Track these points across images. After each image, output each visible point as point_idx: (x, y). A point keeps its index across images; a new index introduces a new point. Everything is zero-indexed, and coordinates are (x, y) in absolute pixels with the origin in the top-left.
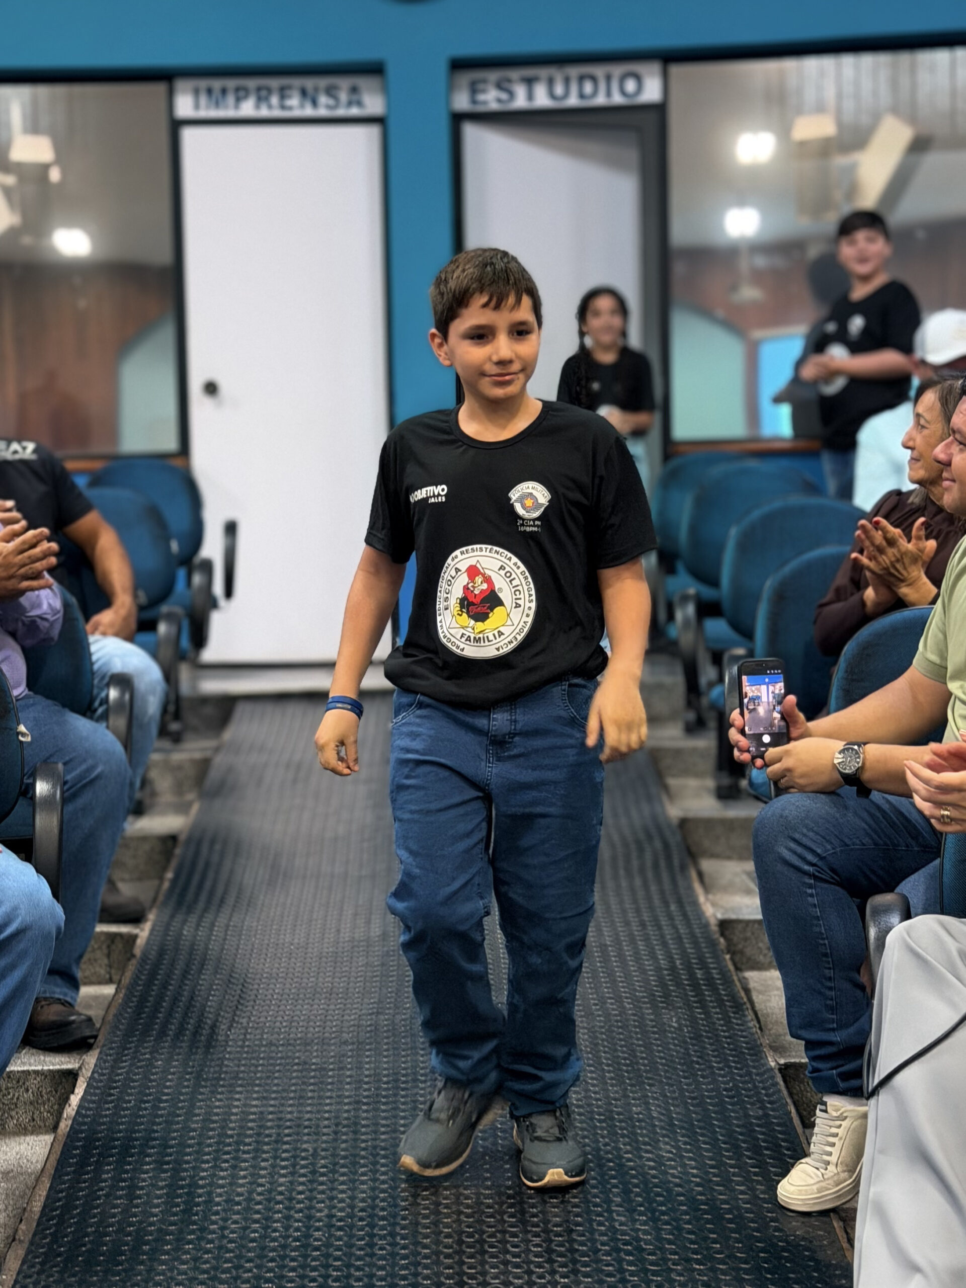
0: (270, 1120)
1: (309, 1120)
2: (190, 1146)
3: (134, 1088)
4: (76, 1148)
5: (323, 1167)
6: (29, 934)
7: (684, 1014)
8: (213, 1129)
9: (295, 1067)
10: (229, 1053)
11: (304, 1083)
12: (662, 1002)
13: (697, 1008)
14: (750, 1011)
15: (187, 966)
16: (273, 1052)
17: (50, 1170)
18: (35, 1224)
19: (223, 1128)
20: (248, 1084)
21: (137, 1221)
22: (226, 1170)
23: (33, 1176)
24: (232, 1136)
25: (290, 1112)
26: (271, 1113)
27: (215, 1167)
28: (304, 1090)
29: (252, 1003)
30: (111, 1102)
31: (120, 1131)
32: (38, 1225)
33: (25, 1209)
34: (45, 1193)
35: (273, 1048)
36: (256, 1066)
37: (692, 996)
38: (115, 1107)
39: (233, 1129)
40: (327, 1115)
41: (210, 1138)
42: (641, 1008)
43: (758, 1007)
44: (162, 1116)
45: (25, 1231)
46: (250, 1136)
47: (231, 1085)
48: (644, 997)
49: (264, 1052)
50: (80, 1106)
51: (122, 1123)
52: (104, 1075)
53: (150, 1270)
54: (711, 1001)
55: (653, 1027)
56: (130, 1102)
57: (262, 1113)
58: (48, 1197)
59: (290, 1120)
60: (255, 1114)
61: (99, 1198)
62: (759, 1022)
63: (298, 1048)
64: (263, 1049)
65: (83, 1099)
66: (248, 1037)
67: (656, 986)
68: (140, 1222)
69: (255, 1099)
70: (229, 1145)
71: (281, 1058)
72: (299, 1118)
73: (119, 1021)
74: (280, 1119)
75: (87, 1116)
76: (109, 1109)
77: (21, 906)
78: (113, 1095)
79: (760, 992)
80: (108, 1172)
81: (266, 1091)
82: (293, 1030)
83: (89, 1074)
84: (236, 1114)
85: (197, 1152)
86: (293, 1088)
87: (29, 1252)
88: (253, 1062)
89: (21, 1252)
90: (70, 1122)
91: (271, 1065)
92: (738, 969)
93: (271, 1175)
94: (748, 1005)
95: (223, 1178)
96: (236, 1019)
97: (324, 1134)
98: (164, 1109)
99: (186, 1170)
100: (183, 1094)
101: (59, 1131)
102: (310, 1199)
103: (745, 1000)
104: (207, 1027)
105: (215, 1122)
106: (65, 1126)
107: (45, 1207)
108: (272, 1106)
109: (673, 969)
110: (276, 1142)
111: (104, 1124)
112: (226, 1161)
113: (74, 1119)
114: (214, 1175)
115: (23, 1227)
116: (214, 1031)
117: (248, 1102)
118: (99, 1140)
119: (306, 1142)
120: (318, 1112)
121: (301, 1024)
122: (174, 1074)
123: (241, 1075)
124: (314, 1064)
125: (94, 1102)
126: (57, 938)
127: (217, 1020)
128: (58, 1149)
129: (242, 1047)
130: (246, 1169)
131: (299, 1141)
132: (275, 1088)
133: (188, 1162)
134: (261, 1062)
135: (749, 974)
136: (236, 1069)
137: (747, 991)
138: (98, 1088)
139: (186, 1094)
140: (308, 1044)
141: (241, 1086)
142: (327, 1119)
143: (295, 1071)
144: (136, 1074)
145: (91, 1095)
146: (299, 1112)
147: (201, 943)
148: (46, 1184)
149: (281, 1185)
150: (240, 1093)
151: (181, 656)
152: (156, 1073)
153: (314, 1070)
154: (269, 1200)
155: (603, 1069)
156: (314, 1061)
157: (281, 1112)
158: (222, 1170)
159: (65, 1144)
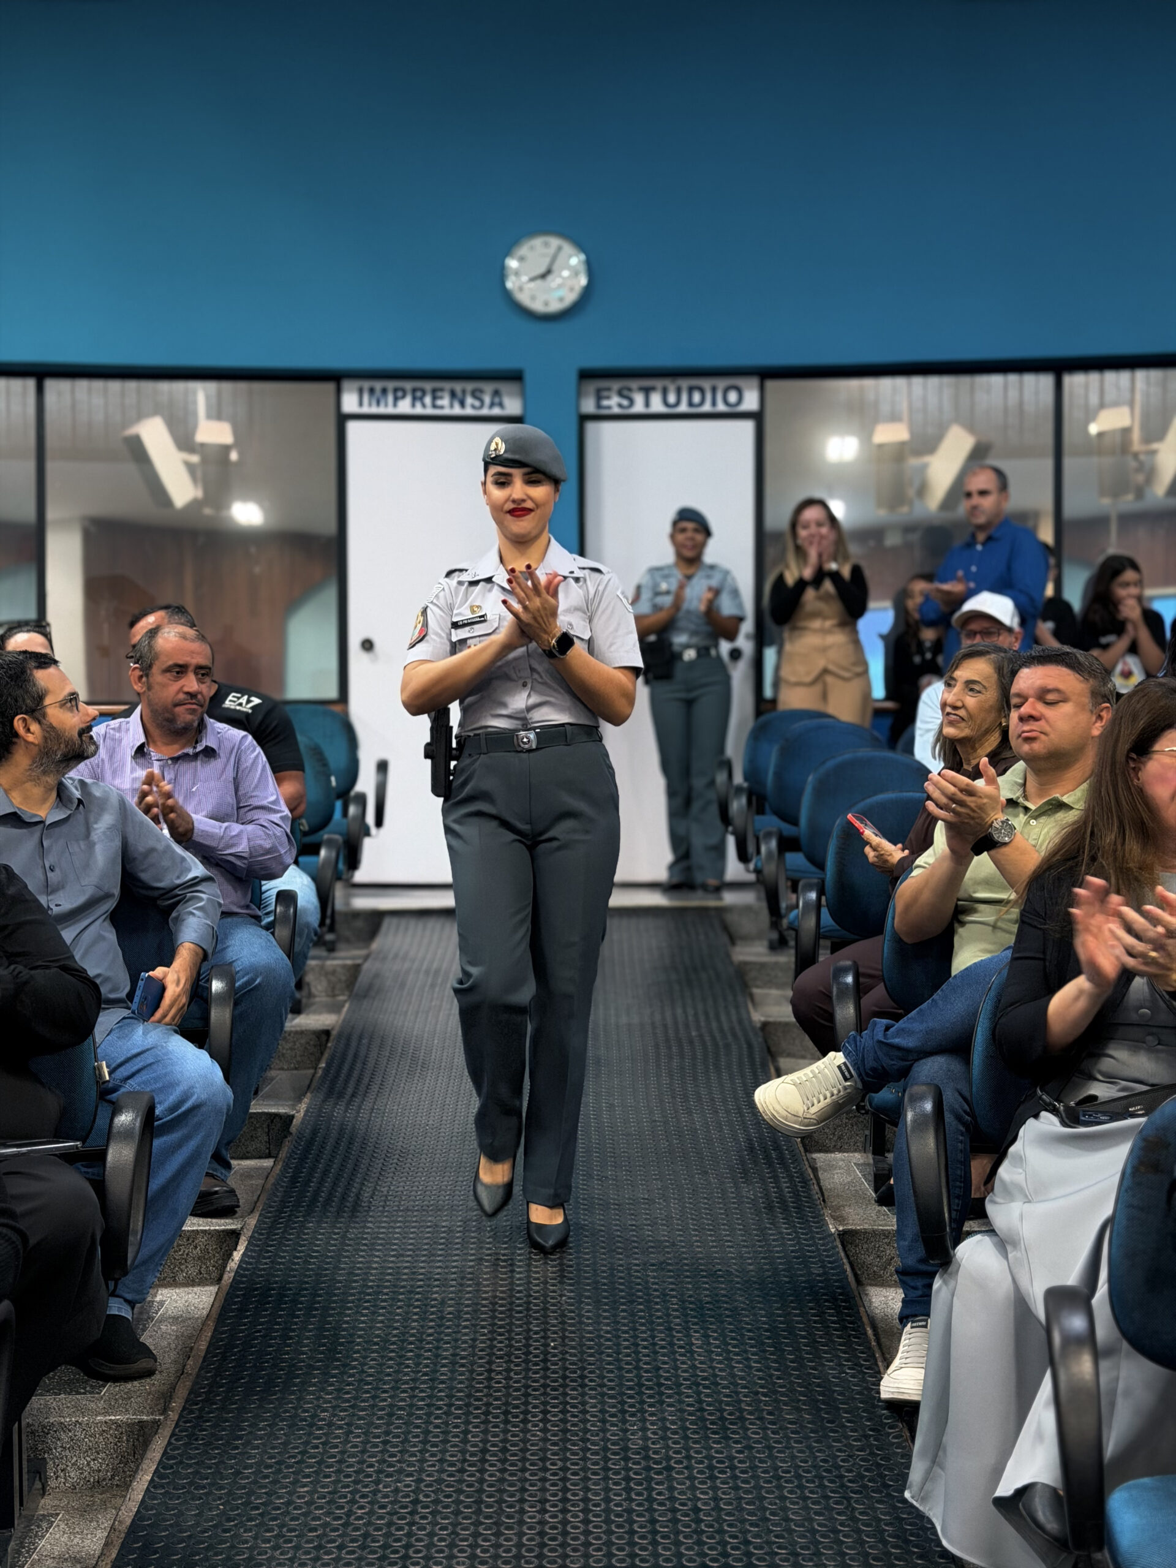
0: (405, 1274)
1: (438, 1274)
2: (335, 1295)
3: (288, 1246)
4: (238, 1296)
5: (449, 1313)
6: (204, 1109)
7: (760, 1188)
8: (356, 1281)
9: (428, 1230)
10: (371, 1216)
11: (435, 1243)
12: (742, 1178)
13: (771, 1183)
14: (816, 1187)
15: (337, 1143)
16: (408, 1216)
17: (215, 1315)
18: (201, 1360)
19: (364, 1280)
20: (387, 1244)
21: (289, 1358)
22: (366, 1315)
23: (200, 1321)
24: (371, 1287)
25: (422, 1267)
26: (406, 1268)
27: (357, 1312)
28: (434, 1249)
29: (392, 1175)
30: (269, 1257)
31: (276, 1283)
32: (203, 1362)
33: (192, 1348)
34: (210, 1334)
35: (409, 1213)
36: (394, 1228)
37: (768, 1173)
38: (272, 1262)
39: (373, 1281)
40: (454, 1270)
41: (353, 1288)
42: (724, 1182)
43: (822, 1183)
44: (312, 1270)
45: (192, 1366)
46: (386, 1287)
47: (373, 1244)
48: (727, 1173)
49: (402, 1216)
50: (241, 1261)
51: (278, 1276)
52: (262, 1234)
53: (299, 1399)
54: (783, 1178)
55: (734, 1198)
56: (284, 1257)
57: (398, 1267)
58: (212, 1337)
59: (422, 1274)
60: (390, 1268)
61: (256, 1338)
62: (823, 1194)
63: (430, 1213)
64: (400, 1214)
65: (244, 1255)
66: (388, 1203)
67: (737, 1164)
68: (292, 1359)
69: (393, 1256)
70: (369, 1294)
71: (416, 1222)
72: (431, 1272)
73: (277, 1189)
74: (414, 1273)
75: (248, 1270)
76: (266, 1264)
77: (197, 1085)
78: (271, 1252)
79: (825, 1171)
80: (265, 1316)
81: (402, 1249)
82: (427, 1198)
83: (250, 1234)
84: (376, 1269)
85: (342, 1301)
86: (426, 1247)
87: (195, 1383)
88: (392, 1224)
89: (189, 1384)
90: (233, 1274)
91: (407, 1227)
92: (806, 1151)
93: (405, 1320)
94: (815, 1182)
95: (363, 1322)
96: (378, 1188)
97: (452, 1286)
98: (314, 1263)
99: (332, 1315)
100: (330, 1251)
101: (223, 1282)
102: (438, 1341)
103: (812, 1176)
104: (352, 1195)
105: (357, 1275)
106: (228, 1277)
107: (210, 1344)
108: (407, 1262)
109: (751, 1149)
110: (410, 1292)
111: (262, 1276)
112: (366, 1308)
113: (237, 1272)
114: (357, 1320)
115: (190, 1362)
116: (358, 1198)
117: (387, 1258)
118: (256, 1289)
119: (436, 1293)
120: (447, 1267)
121: (434, 1193)
122: (323, 1234)
123: (381, 1236)
124: (444, 1227)
125: (253, 1258)
126: (227, 1114)
127: (361, 1189)
128: (222, 1295)
129: (383, 1212)
130: (382, 1315)
131: (429, 1291)
132: (410, 1247)
133: (334, 1309)
134: (398, 1225)
135: (816, 1156)
136: (376, 1230)
137: (815, 1170)
138: (258, 1246)
139: (333, 1251)
140: (439, 1210)
141: (381, 1245)
142: (454, 1273)
143: (428, 1232)
144: (290, 1234)
145: (251, 1251)
146: (430, 1267)
147: (350, 1124)
148: (211, 1324)
149: (413, 1328)
150: (379, 1250)
151: (338, 877)
152: (308, 1234)
153: (444, 1232)
154: (403, 1341)
155: (691, 1234)
156: (444, 1224)
157: (414, 1267)
158: (363, 1315)
159: (227, 1294)
